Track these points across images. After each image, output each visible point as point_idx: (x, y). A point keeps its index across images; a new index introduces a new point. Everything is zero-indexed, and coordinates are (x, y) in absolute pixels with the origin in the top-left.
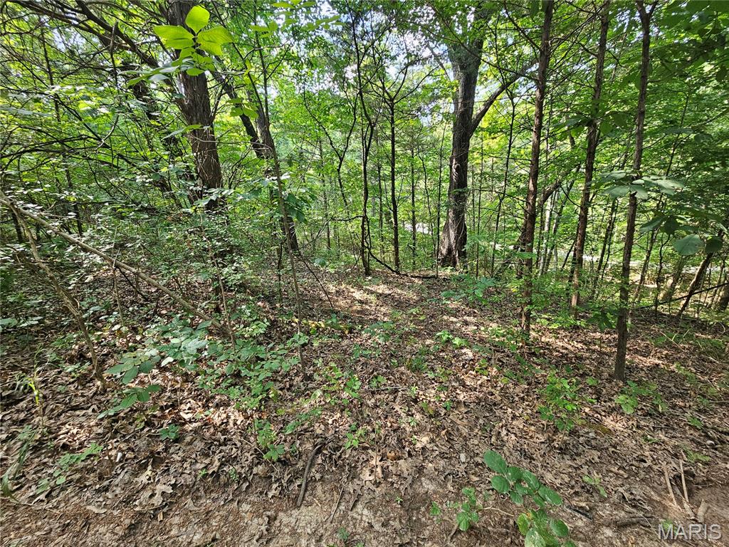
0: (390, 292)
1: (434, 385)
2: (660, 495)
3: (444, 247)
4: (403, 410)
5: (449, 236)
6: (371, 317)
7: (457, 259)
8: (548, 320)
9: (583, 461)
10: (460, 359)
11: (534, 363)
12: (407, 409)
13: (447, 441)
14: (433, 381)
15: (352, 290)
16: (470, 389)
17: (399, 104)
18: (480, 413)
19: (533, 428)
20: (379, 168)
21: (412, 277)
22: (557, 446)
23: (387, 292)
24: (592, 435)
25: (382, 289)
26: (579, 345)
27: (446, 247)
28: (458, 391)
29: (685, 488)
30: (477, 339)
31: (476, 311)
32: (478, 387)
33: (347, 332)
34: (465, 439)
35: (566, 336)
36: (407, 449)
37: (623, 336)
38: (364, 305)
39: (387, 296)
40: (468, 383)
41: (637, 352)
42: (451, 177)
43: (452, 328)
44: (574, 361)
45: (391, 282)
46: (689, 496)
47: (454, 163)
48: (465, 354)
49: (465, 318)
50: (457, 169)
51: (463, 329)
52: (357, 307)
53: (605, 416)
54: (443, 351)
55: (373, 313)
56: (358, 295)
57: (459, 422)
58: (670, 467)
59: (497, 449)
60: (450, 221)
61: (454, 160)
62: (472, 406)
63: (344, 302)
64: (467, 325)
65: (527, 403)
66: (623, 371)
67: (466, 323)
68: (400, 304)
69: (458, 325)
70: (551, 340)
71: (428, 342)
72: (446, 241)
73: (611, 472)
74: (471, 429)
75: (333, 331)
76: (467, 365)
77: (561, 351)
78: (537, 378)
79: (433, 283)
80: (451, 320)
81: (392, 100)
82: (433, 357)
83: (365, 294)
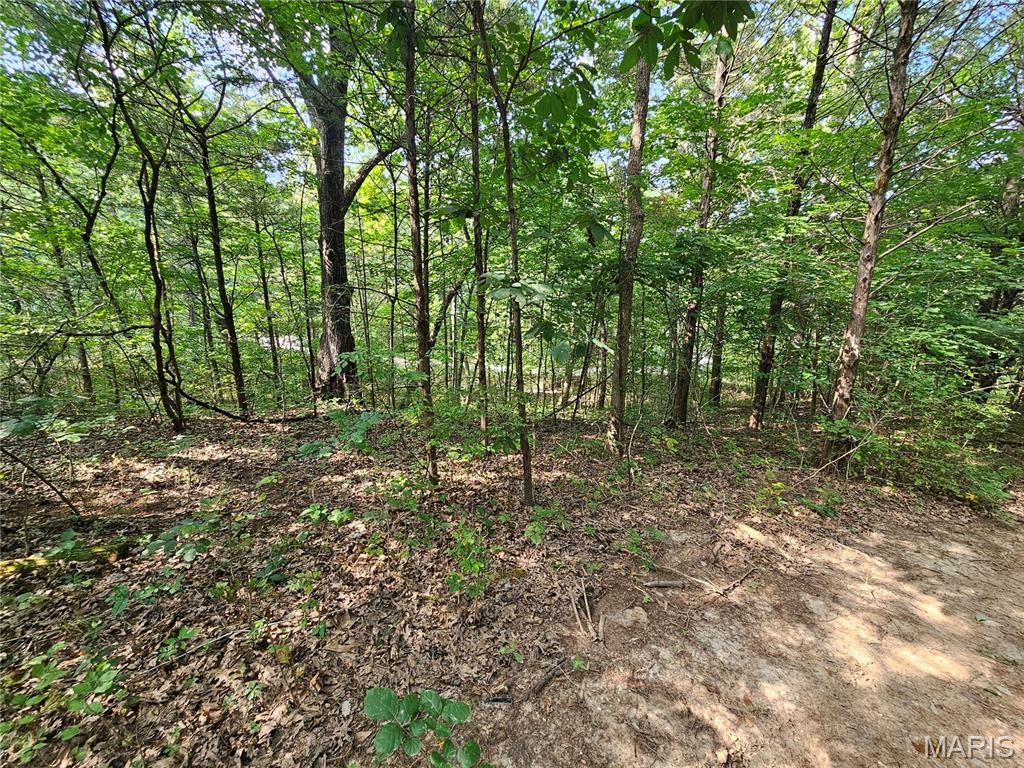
0: (226, 455)
1: (301, 601)
2: (570, 628)
3: (323, 370)
4: (235, 676)
5: (329, 353)
6: (180, 511)
7: (345, 386)
8: (458, 451)
9: (501, 624)
10: (347, 540)
11: (445, 513)
12: (243, 669)
13: (320, 693)
14: (299, 595)
15: (138, 466)
16: (360, 584)
17: (216, 140)
18: (374, 618)
19: (444, 608)
20: (195, 243)
21: (271, 421)
22: (471, 621)
23: (220, 456)
24: (507, 586)
25: (212, 451)
26: (492, 475)
27: (327, 369)
28: (342, 596)
29: (588, 608)
30: (372, 500)
31: (371, 458)
32: (372, 576)
33: (113, 558)
34: (352, 672)
35: (478, 468)
36: (239, 752)
37: (527, 458)
38: (165, 491)
39: (218, 463)
40: (357, 576)
41: (543, 468)
42: (323, 268)
43: (335, 493)
44: (487, 497)
45: (229, 437)
46: (591, 614)
47: (325, 247)
48: (354, 529)
49: (355, 472)
50: (330, 256)
51: (353, 490)
52: (150, 497)
53: (519, 555)
54: (318, 536)
55: (184, 502)
56: (151, 474)
57: (340, 648)
58: (574, 591)
59: (397, 665)
60: (329, 331)
61: (324, 243)
62: (362, 612)
63: (115, 494)
64: (358, 482)
65: (437, 574)
66: (532, 495)
67: (357, 480)
68: (243, 475)
69: (345, 485)
70: (463, 477)
71: (293, 528)
72: (326, 361)
73: (528, 623)
74: (361, 651)
75: (73, 566)
76: (355, 548)
77: (475, 487)
78: (448, 533)
79: (308, 427)
80: (334, 480)
81: (201, 130)
82: (301, 552)
83: (170, 470)
